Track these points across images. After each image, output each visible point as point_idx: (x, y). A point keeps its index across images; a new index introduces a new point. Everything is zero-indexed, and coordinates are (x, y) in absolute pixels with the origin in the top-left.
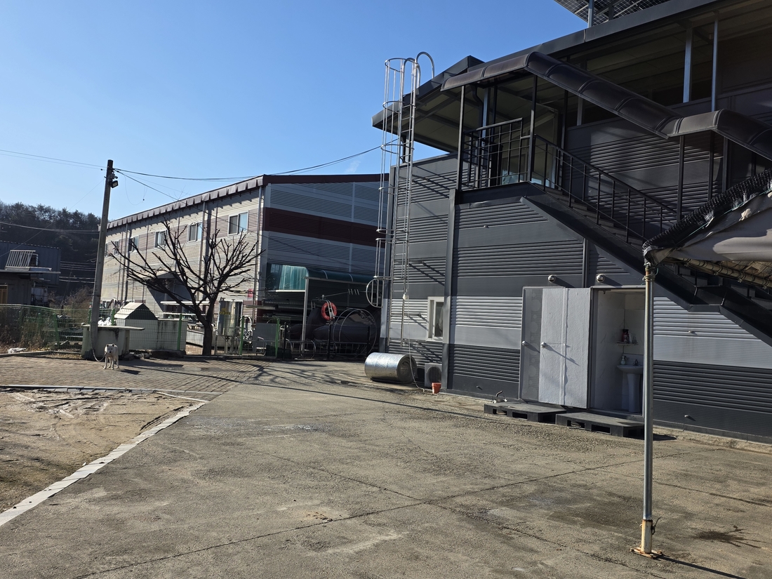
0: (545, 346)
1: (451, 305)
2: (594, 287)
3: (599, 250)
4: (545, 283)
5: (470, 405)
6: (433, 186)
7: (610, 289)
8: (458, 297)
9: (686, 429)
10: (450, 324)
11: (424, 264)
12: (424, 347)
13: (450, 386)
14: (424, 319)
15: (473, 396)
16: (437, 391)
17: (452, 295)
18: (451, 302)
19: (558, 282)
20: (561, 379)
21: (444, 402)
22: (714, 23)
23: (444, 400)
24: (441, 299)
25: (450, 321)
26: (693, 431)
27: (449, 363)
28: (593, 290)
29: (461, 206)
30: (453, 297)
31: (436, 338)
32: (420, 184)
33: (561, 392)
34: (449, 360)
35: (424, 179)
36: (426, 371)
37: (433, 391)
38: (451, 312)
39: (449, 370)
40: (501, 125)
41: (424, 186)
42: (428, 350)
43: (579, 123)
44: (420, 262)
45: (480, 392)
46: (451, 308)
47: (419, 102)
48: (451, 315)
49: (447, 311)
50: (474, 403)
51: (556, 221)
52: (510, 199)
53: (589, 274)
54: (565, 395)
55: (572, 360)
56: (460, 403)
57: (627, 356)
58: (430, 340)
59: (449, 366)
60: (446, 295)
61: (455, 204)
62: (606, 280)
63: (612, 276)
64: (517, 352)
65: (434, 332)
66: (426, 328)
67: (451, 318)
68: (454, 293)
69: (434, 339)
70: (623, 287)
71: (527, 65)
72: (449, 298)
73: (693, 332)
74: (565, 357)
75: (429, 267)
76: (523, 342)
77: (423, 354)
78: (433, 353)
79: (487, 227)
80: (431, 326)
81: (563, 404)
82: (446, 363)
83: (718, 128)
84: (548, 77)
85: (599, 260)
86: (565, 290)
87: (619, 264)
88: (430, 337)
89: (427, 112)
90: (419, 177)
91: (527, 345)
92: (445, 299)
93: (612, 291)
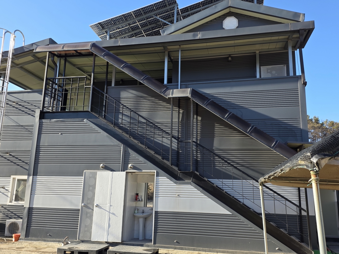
0: (97, 206)
1: (33, 182)
2: (127, 171)
3: (130, 151)
4: (98, 169)
5: (44, 248)
6: (20, 107)
7: (135, 172)
8: (38, 177)
9: (175, 248)
10: (31, 194)
11: (10, 154)
12: (5, 208)
13: (27, 235)
14: (7, 190)
15: (45, 241)
16: (17, 239)
17: (33, 175)
18: (33, 180)
19: (106, 168)
20: (106, 226)
21: (23, 248)
22: (179, 51)
23: (23, 246)
24: (25, 177)
25: (31, 192)
26: (179, 249)
27: (28, 220)
28: (127, 172)
29: (44, 120)
30: (34, 177)
31: (15, 202)
32: (11, 105)
33: (106, 233)
34: (28, 218)
35: (14, 102)
36: (7, 225)
37: (13, 239)
38: (32, 186)
39: (27, 224)
40: (73, 78)
41: (14, 107)
42: (9, 210)
43: (113, 85)
44: (7, 153)
45: (51, 238)
46: (32, 184)
47: (14, 57)
48: (32, 188)
49: (29, 186)
50: (46, 246)
51: (106, 134)
52: (77, 119)
53: (124, 164)
54: (108, 235)
55: (113, 214)
56: (36, 248)
57: (138, 208)
58: (10, 204)
59: (28, 222)
60: (29, 175)
61: (39, 119)
62: (134, 168)
63: (137, 166)
64: (78, 210)
65: (14, 198)
66: (8, 196)
67: (31, 190)
68: (35, 174)
69: (14, 203)
70: (143, 171)
71: (91, 49)
72: (31, 177)
73: (178, 195)
74: (109, 212)
75: (14, 156)
76: (83, 204)
77: (4, 214)
78: (12, 212)
79: (62, 134)
80: (12, 195)
81: (106, 241)
82: (26, 220)
83: (191, 96)
84: (104, 57)
85: (130, 156)
86: (110, 173)
87: (141, 159)
88: (11, 202)
89: (18, 65)
90: (11, 101)
91: (85, 206)
92: (28, 178)
93: (136, 173)
